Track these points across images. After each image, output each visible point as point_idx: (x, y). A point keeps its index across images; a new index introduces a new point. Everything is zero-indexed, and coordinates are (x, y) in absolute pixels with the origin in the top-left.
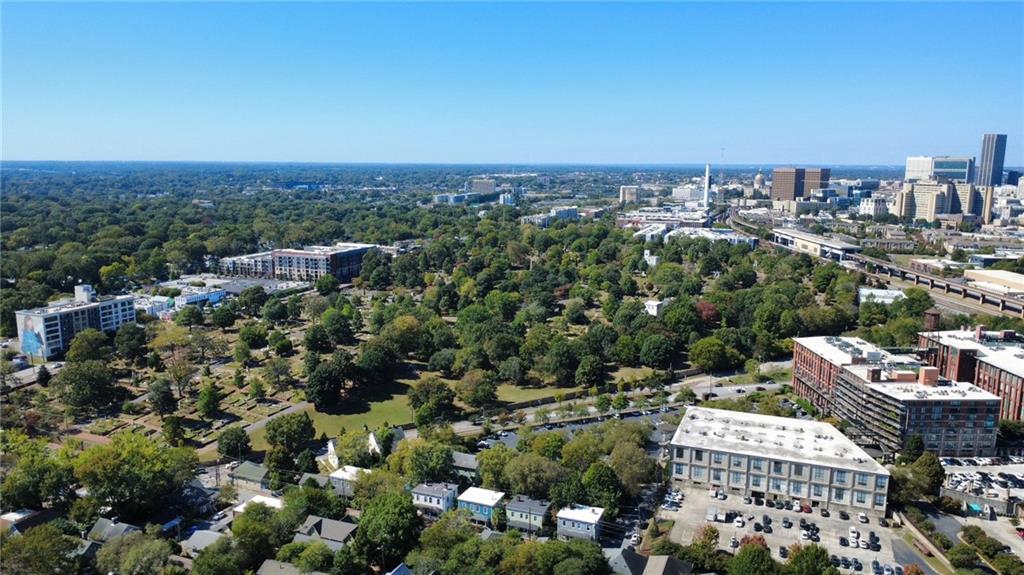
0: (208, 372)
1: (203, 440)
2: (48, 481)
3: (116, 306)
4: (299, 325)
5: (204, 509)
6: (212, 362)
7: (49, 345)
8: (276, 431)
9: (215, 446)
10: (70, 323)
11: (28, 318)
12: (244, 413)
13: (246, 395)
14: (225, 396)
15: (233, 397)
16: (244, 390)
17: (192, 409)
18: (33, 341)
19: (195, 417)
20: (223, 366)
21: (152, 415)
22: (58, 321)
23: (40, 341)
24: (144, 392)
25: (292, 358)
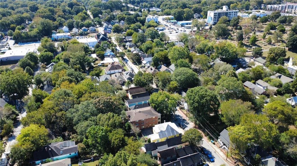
0: (255, 34)
1: (248, 50)
2: (207, 48)
3: (233, 13)
4: (290, 26)
5: (244, 66)
6: (256, 31)
7: (214, 21)
8: (272, 51)
9: (251, 52)
10: (220, 15)
11: (210, 13)
12: (263, 46)
13: (265, 41)
14: (258, 40)
15: (261, 41)
16: (264, 40)
17: (247, 42)
18: (210, 19)
19: (248, 44)
20: (260, 33)
21: (235, 41)
22: (217, 15)
23: (212, 19)
24: (235, 36)
25: (284, 34)
